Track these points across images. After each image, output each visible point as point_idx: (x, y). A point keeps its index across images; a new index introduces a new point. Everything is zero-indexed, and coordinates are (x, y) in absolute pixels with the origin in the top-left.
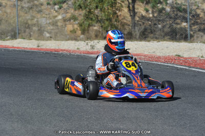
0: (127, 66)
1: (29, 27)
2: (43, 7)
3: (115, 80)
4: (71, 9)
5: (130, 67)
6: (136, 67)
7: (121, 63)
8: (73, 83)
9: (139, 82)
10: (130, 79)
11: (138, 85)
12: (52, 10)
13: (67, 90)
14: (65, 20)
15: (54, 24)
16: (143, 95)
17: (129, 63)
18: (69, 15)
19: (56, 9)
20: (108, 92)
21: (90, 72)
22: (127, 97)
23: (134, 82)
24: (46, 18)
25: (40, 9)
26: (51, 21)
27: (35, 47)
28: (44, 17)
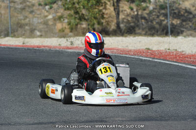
1: (21, 27)
2: (35, 8)
4: (60, 9)
12: (43, 11)
14: (54, 19)
15: (46, 23)
18: (59, 14)
19: (47, 9)
24: (38, 17)
25: (31, 9)
26: (42, 20)
27: (21, 44)
28: (36, 17)
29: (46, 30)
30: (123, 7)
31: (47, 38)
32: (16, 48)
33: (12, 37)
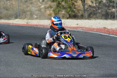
0: (65, 38)
1: (25, 12)
2: (33, 1)
3: (58, 47)
5: (67, 38)
6: (70, 38)
7: (61, 36)
8: (32, 49)
9: (72, 47)
10: (67, 46)
11: (72, 49)
12: (38, 3)
13: (29, 53)
14: (45, 8)
15: (40, 10)
16: (75, 55)
17: (66, 36)
18: (48, 5)
19: (41, 2)
20: (54, 54)
21: (43, 42)
22: (65, 57)
23: (69, 48)
24: (35, 7)
25: (31, 2)
26: (38, 8)
27: (25, 23)
28: (34, 6)
29: (40, 14)
30: (87, 1)
31: (41, 20)
32: (23, 26)
33: (20, 19)
